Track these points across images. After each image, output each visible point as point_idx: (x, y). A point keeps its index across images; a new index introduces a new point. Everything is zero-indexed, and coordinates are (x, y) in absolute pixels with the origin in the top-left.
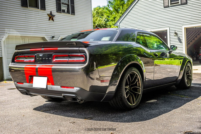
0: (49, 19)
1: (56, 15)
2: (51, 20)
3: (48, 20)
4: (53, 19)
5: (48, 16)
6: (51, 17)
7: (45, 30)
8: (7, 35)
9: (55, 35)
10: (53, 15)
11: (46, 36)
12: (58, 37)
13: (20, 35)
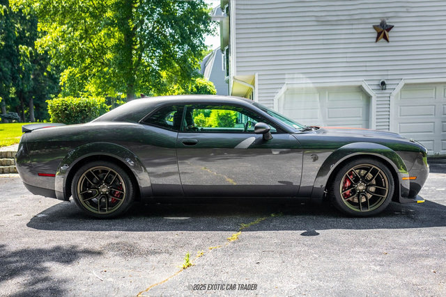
0: (377, 39)
1: (395, 25)
2: (383, 40)
3: (375, 40)
4: (385, 38)
5: (374, 31)
6: (381, 32)
7: (364, 69)
8: (284, 88)
9: (389, 77)
10: (387, 26)
11: (367, 83)
12: (397, 82)
13: (311, 85)
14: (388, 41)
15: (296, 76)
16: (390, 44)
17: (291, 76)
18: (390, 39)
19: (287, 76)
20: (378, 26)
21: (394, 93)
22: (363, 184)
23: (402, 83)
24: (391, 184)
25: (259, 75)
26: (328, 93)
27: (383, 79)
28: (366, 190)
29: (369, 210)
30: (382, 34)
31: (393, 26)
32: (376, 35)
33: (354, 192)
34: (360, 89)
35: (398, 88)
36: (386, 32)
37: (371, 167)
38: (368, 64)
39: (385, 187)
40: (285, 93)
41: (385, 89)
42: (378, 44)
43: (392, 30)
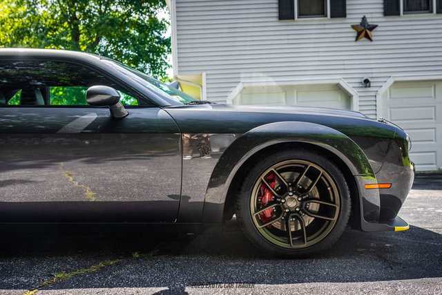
0: (357, 38)
1: (379, 24)
2: (364, 39)
3: (354, 39)
4: (367, 36)
5: (353, 30)
6: (363, 31)
7: (342, 67)
8: (239, 87)
9: (374, 75)
10: (368, 25)
11: (346, 81)
12: (385, 80)
13: (275, 84)
14: (371, 40)
15: (254, 75)
16: (373, 43)
17: (248, 75)
18: (373, 38)
19: (242, 75)
20: (357, 26)
21: (381, 91)
22: (295, 196)
23: (391, 81)
24: (345, 197)
25: (207, 75)
26: (297, 93)
27: (366, 77)
28: (300, 207)
29: (306, 245)
30: (363, 34)
31: (376, 26)
32: (355, 34)
33: (279, 211)
34: (338, 88)
35: (386, 86)
36: (368, 31)
37: (307, 166)
38: (345, 62)
39: (334, 203)
40: (241, 92)
41: (369, 87)
42: (357, 43)
43: (375, 29)
